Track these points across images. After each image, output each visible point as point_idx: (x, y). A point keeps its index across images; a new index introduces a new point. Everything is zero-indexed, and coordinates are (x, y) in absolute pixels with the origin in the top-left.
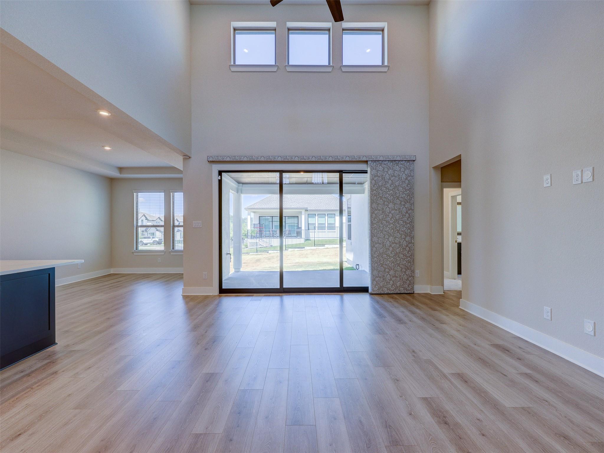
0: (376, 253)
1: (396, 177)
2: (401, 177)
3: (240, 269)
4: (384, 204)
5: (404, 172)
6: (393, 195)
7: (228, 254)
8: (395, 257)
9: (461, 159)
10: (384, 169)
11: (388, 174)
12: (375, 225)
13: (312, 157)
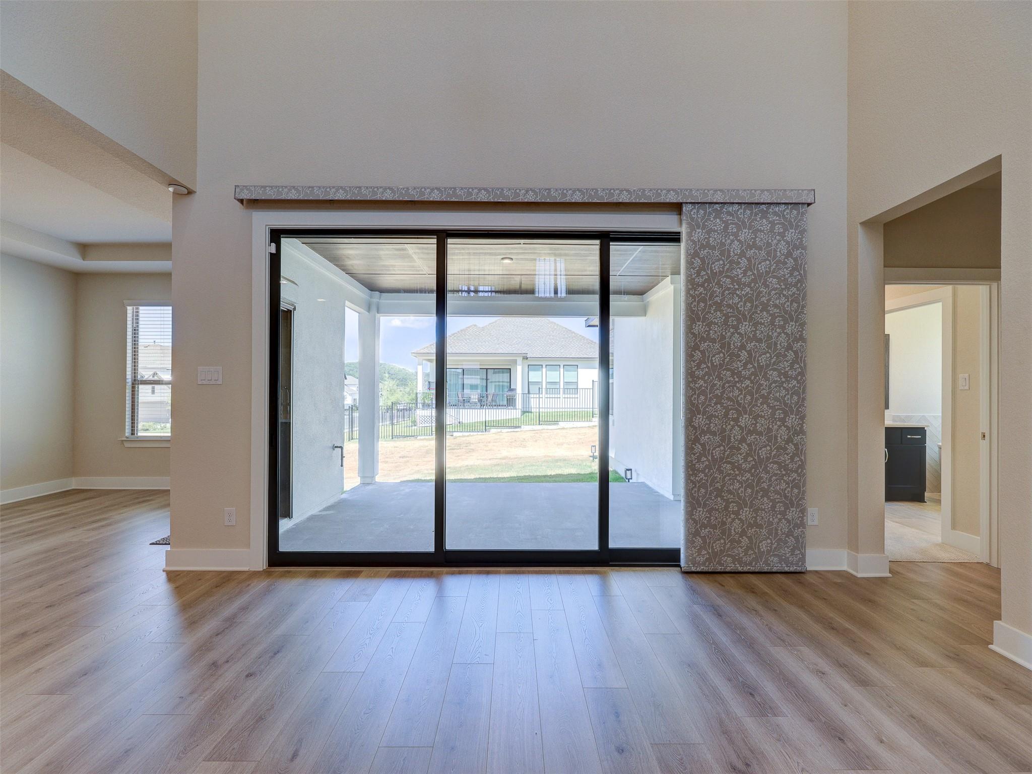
0: (704, 459)
1: (760, 249)
2: (775, 251)
3: (373, 477)
4: (726, 322)
5: (782, 235)
6: (750, 300)
7: (336, 447)
8: (755, 471)
9: (1001, 171)
10: (726, 228)
11: (739, 241)
12: (701, 382)
13: (527, 191)
